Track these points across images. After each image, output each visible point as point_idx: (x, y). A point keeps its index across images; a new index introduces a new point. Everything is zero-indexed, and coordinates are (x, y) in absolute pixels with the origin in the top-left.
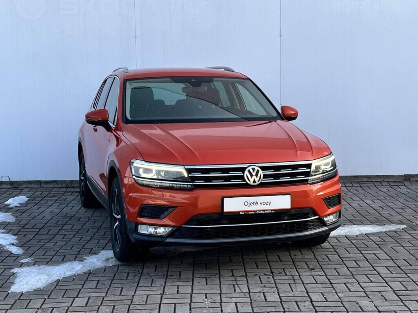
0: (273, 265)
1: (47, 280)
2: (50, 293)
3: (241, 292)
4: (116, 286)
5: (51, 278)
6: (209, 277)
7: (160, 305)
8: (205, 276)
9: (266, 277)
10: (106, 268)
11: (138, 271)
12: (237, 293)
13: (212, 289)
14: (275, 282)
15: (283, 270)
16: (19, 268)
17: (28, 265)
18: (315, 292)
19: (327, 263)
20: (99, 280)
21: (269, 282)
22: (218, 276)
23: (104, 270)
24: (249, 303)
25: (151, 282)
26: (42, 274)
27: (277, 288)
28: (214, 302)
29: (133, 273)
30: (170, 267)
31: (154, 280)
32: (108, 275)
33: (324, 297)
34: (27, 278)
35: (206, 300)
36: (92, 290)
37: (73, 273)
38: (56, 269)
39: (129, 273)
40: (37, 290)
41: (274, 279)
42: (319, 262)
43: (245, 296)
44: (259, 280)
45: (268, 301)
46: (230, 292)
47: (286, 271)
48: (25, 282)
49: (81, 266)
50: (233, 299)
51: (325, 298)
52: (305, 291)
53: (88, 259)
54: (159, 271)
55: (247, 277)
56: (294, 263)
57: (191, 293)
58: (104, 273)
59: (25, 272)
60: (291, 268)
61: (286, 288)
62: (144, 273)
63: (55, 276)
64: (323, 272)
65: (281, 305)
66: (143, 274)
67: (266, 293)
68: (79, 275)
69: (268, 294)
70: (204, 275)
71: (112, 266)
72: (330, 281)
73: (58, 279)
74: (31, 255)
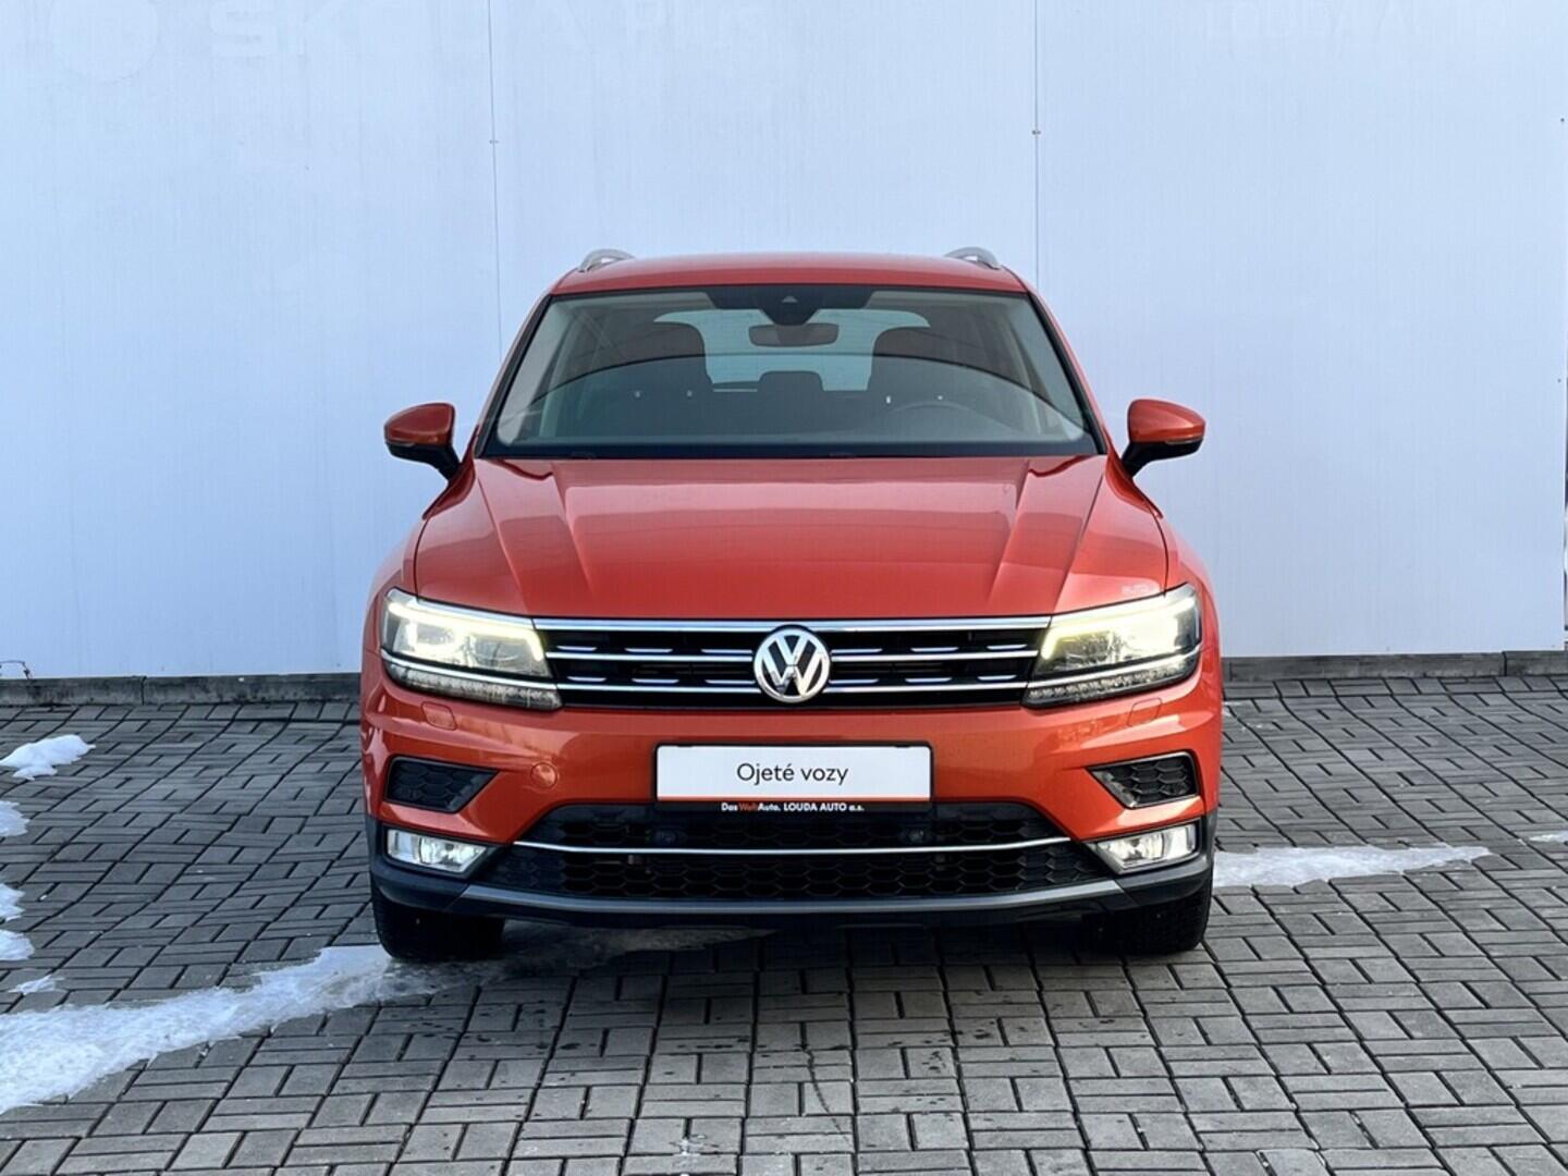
0: (963, 1004)
1: (99, 1065)
2: (97, 1117)
3: (824, 1112)
4: (352, 1086)
5: (112, 1056)
6: (711, 1053)
7: (507, 1162)
8: (699, 1047)
9: (927, 1053)
10: (329, 1015)
11: (449, 1030)
12: (808, 1116)
13: (717, 1098)
14: (959, 1070)
15: (996, 1026)
16: (5, 1015)
17: (39, 1002)
18: (1105, 1113)
19: (1167, 997)
20: (293, 1062)
21: (933, 1073)
22: (747, 1046)
23: (319, 1024)
24: (849, 1156)
25: (488, 1069)
26: (82, 1042)
27: (963, 1095)
28: (716, 1153)
29: (428, 1036)
30: (569, 1012)
31: (501, 1063)
32: (331, 1045)
33: (1140, 1130)
34: (24, 1057)
35: (685, 1143)
36: (258, 1105)
37: (200, 1037)
38: (141, 1019)
39: (410, 1037)
40: (54, 1104)
41: (956, 1058)
42: (1140, 993)
43: (837, 1126)
44: (900, 1061)
45: (920, 1147)
46: (781, 1112)
47: (1007, 1030)
48: (14, 1072)
49: (234, 1008)
50: (788, 1138)
51: (1141, 1135)
52: (1069, 1107)
53: (269, 981)
54: (525, 1029)
55: (858, 1053)
56: (1045, 997)
57: (632, 1115)
58: (317, 1035)
59: (21, 1032)
60: (1029, 1018)
61: (998, 1096)
62: (467, 1037)
63: (132, 1048)
64: (1148, 1034)
65: (966, 1164)
66: (463, 1042)
67: (919, 1116)
68: (225, 1044)
69: (924, 1121)
70: (692, 1046)
71: (355, 1007)
72: (1168, 1069)
73: (143, 1057)
74: (60, 966)
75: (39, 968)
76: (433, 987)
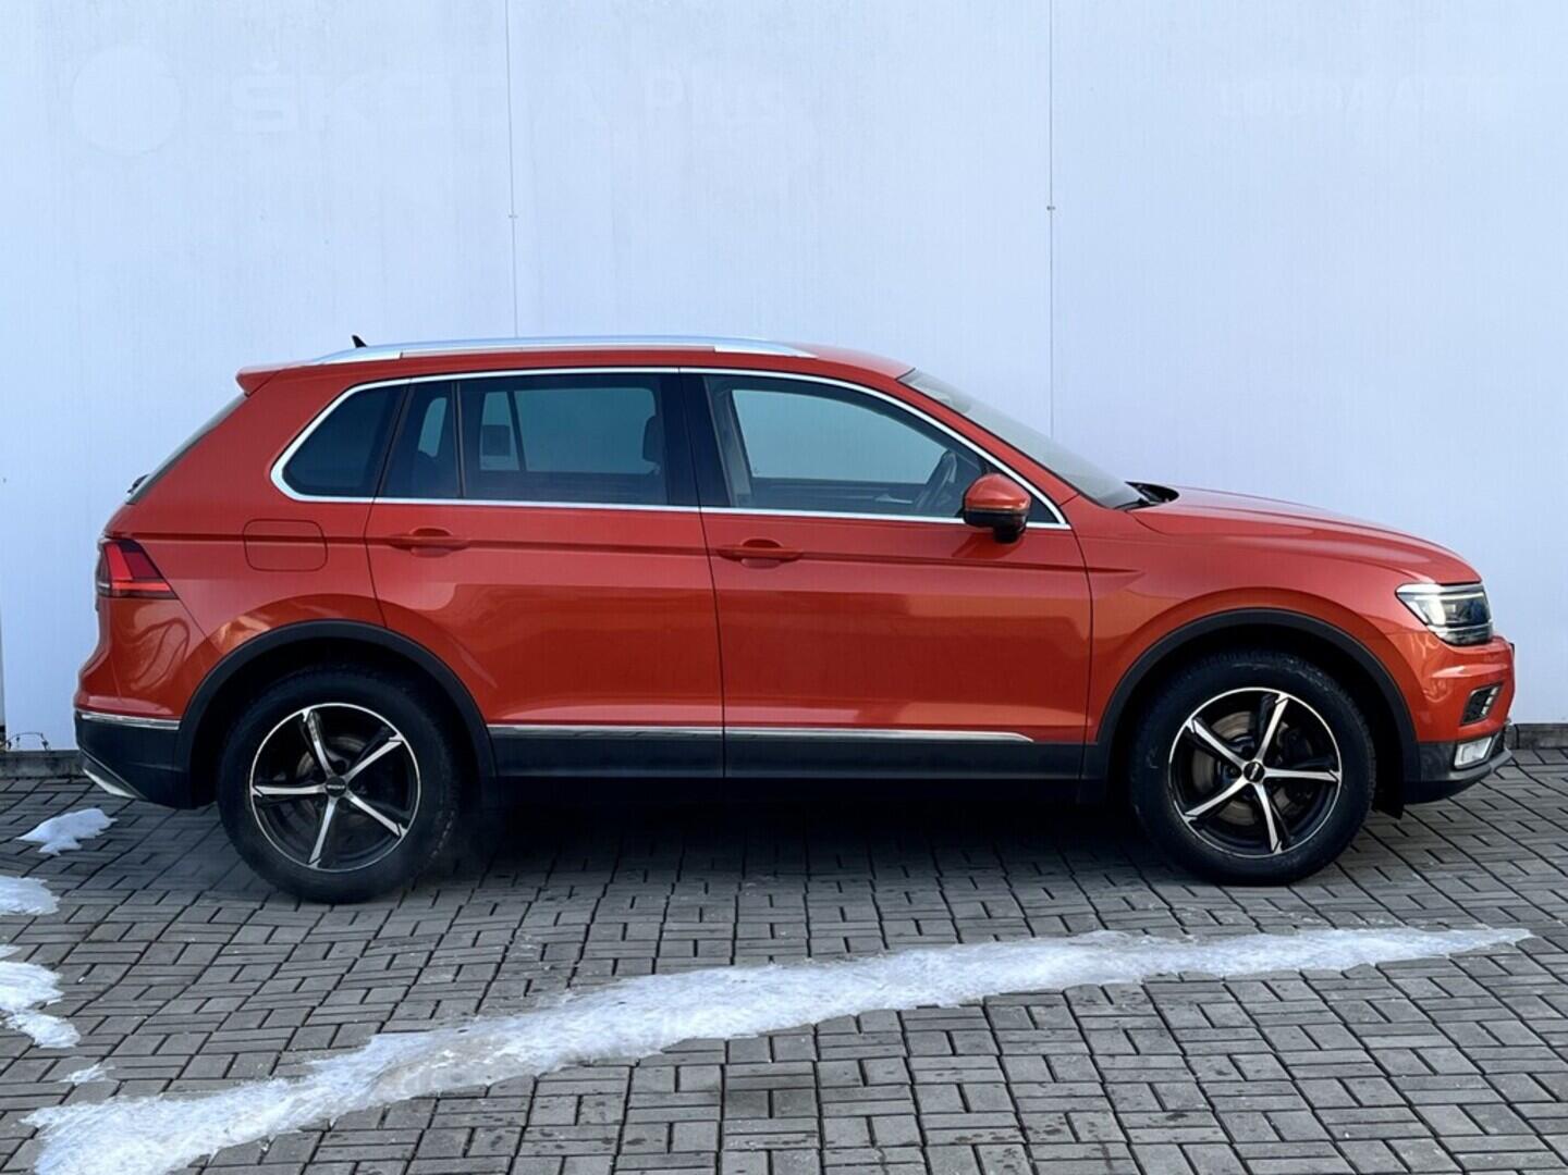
0: (1028, 1097)
1: (160, 1161)
5: (172, 1152)
6: (781, 1150)
8: (768, 1142)
9: (999, 1150)
10: (388, 1107)
11: (510, 1124)
14: (1034, 1168)
15: (1064, 1120)
16: (58, 1107)
17: (91, 1093)
19: (1231, 1089)
20: (357, 1158)
21: (1010, 1173)
22: (815, 1142)
23: (379, 1116)
25: (557, 1165)
26: (141, 1137)
29: (490, 1129)
30: (632, 1104)
31: (568, 1159)
32: (393, 1140)
34: (84, 1153)
37: (259, 1132)
38: (197, 1112)
39: (473, 1130)
41: (1029, 1155)
42: (1205, 1086)
44: (973, 1158)
47: (1076, 1125)
49: (290, 1100)
53: (322, 1071)
54: (588, 1123)
55: (929, 1150)
56: (1109, 1089)
58: (378, 1129)
59: (78, 1125)
60: (1096, 1112)
62: (530, 1132)
63: (193, 1143)
64: (1219, 1129)
66: (527, 1136)
68: (284, 1138)
70: (761, 1142)
71: (413, 1098)
72: (1246, 1168)
73: (205, 1152)
74: (109, 1054)
75: (87, 1056)
76: (489, 1077)
